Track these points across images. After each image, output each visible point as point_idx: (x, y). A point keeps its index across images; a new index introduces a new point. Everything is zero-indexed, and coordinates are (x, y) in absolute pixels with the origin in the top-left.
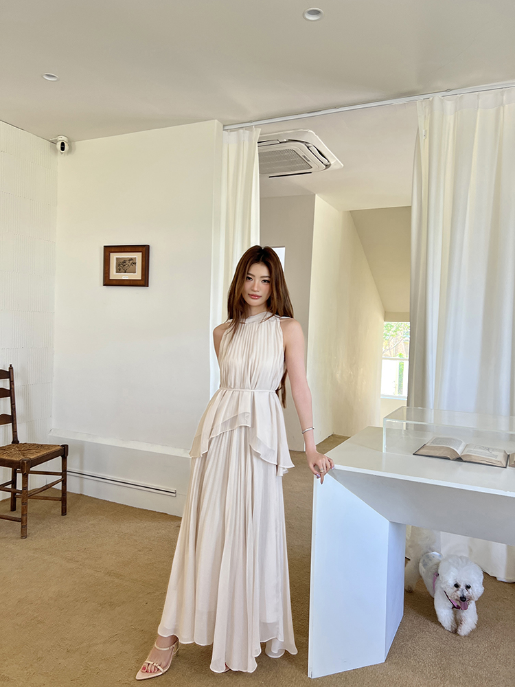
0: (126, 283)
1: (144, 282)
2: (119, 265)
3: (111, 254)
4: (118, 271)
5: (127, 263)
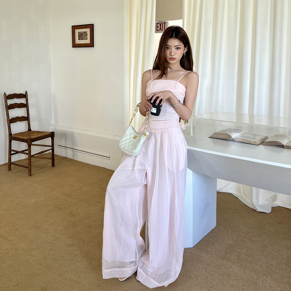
0: (83, 45)
1: (91, 45)
2: (80, 36)
3: (76, 30)
4: (79, 39)
5: (83, 34)
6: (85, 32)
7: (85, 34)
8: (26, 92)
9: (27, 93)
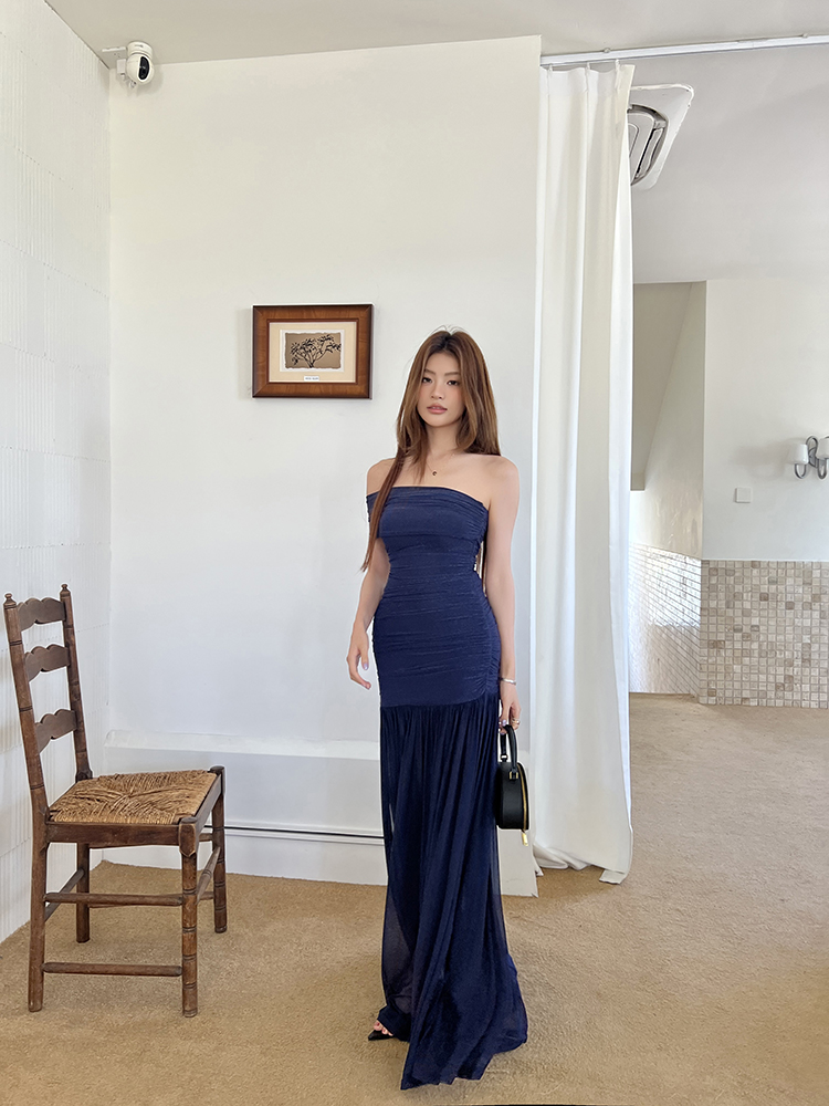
0: (316, 391)
1: (361, 389)
2: (295, 349)
3: (271, 324)
4: (293, 362)
5: (316, 345)
6: (328, 337)
7: (327, 343)
8: (65, 592)
9: (69, 594)
